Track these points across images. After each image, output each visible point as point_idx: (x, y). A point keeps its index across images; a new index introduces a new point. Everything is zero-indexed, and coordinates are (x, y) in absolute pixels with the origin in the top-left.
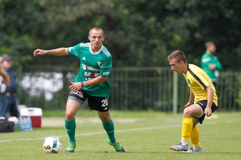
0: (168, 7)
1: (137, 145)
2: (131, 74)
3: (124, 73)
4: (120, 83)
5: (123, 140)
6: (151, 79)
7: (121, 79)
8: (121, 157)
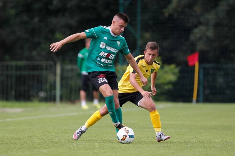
0: (52, 8)
1: (25, 133)
2: (18, 68)
3: (12, 67)
4: (7, 76)
5: (12, 128)
6: (36, 73)
7: (9, 73)
8: (11, 144)
